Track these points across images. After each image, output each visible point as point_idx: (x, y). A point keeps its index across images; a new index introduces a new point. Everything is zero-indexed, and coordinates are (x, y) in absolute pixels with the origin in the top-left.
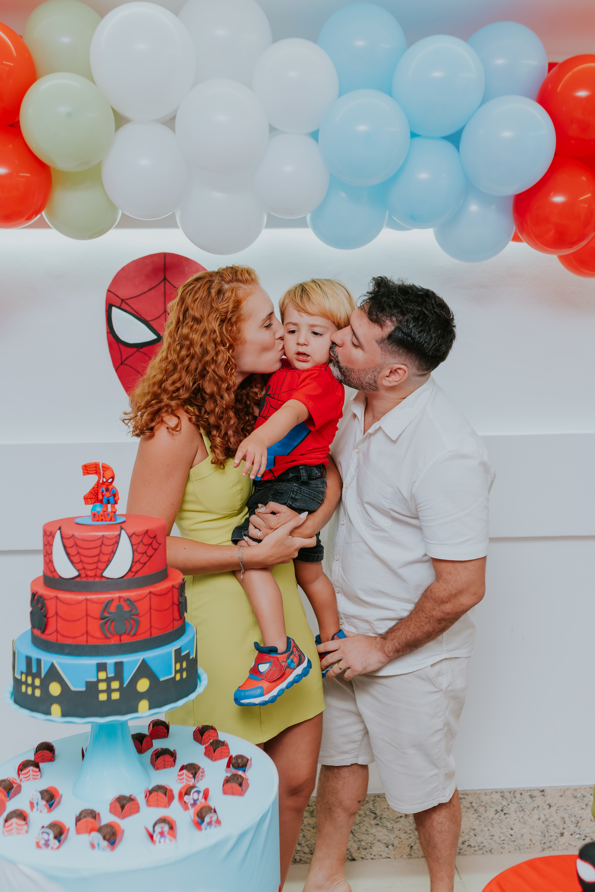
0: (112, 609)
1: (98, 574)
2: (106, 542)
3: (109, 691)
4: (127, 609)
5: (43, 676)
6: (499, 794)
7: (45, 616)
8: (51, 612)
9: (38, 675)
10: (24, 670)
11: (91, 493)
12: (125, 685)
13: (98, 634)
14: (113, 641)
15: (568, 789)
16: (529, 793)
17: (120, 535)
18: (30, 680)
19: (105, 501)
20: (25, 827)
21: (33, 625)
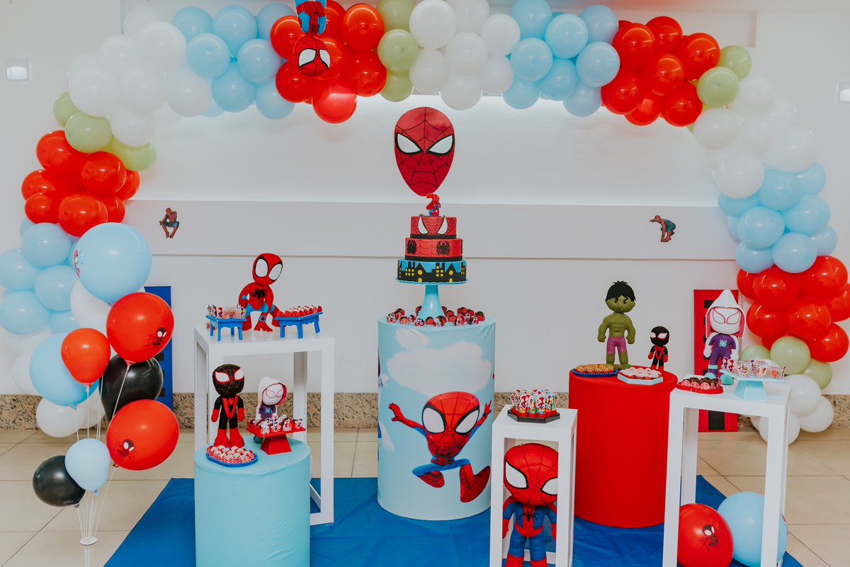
0: (441, 244)
1: (436, 233)
3: (440, 273)
4: (446, 245)
5: (415, 268)
7: (415, 248)
8: (418, 246)
9: (413, 268)
10: (408, 268)
12: (445, 272)
13: (436, 254)
14: (441, 256)
17: (443, 219)
18: (409, 270)
21: (409, 253)
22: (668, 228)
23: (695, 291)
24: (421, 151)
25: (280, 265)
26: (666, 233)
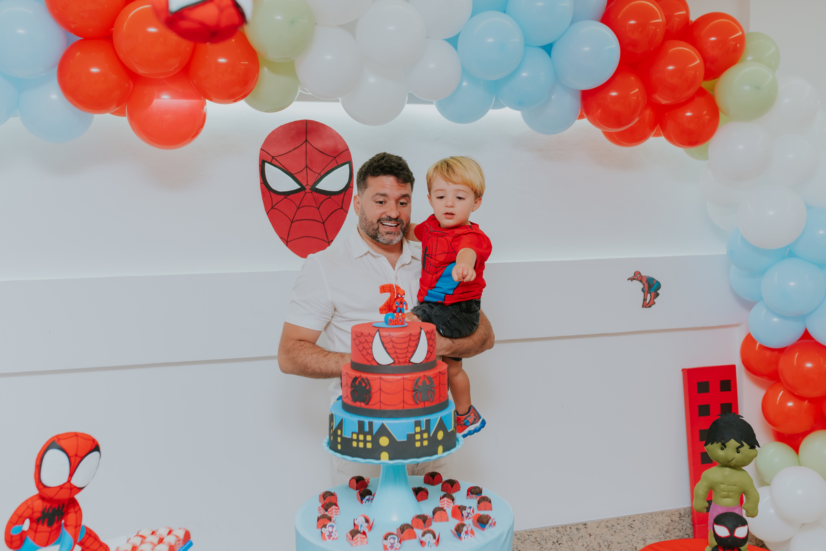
0: (420, 384)
1: (407, 361)
2: (413, 338)
3: (422, 440)
4: (428, 384)
5: (374, 433)
6: (555, 529)
7: (370, 392)
8: (375, 388)
9: (370, 432)
10: (357, 431)
11: (385, 305)
12: (431, 435)
13: (411, 402)
14: (421, 406)
15: (602, 521)
16: (576, 527)
17: (420, 333)
18: (361, 437)
19: (398, 311)
20: (366, 539)
21: (355, 400)
22: (651, 288)
23: (683, 370)
24: (302, 189)
25: (95, 454)
26: (649, 295)
